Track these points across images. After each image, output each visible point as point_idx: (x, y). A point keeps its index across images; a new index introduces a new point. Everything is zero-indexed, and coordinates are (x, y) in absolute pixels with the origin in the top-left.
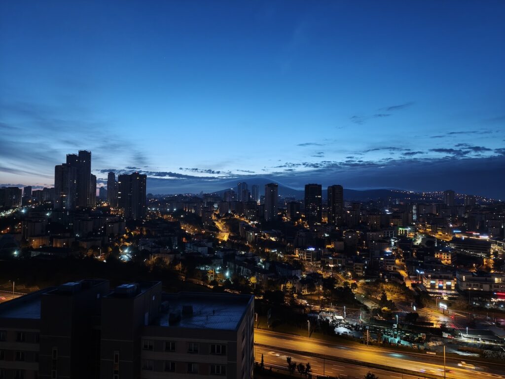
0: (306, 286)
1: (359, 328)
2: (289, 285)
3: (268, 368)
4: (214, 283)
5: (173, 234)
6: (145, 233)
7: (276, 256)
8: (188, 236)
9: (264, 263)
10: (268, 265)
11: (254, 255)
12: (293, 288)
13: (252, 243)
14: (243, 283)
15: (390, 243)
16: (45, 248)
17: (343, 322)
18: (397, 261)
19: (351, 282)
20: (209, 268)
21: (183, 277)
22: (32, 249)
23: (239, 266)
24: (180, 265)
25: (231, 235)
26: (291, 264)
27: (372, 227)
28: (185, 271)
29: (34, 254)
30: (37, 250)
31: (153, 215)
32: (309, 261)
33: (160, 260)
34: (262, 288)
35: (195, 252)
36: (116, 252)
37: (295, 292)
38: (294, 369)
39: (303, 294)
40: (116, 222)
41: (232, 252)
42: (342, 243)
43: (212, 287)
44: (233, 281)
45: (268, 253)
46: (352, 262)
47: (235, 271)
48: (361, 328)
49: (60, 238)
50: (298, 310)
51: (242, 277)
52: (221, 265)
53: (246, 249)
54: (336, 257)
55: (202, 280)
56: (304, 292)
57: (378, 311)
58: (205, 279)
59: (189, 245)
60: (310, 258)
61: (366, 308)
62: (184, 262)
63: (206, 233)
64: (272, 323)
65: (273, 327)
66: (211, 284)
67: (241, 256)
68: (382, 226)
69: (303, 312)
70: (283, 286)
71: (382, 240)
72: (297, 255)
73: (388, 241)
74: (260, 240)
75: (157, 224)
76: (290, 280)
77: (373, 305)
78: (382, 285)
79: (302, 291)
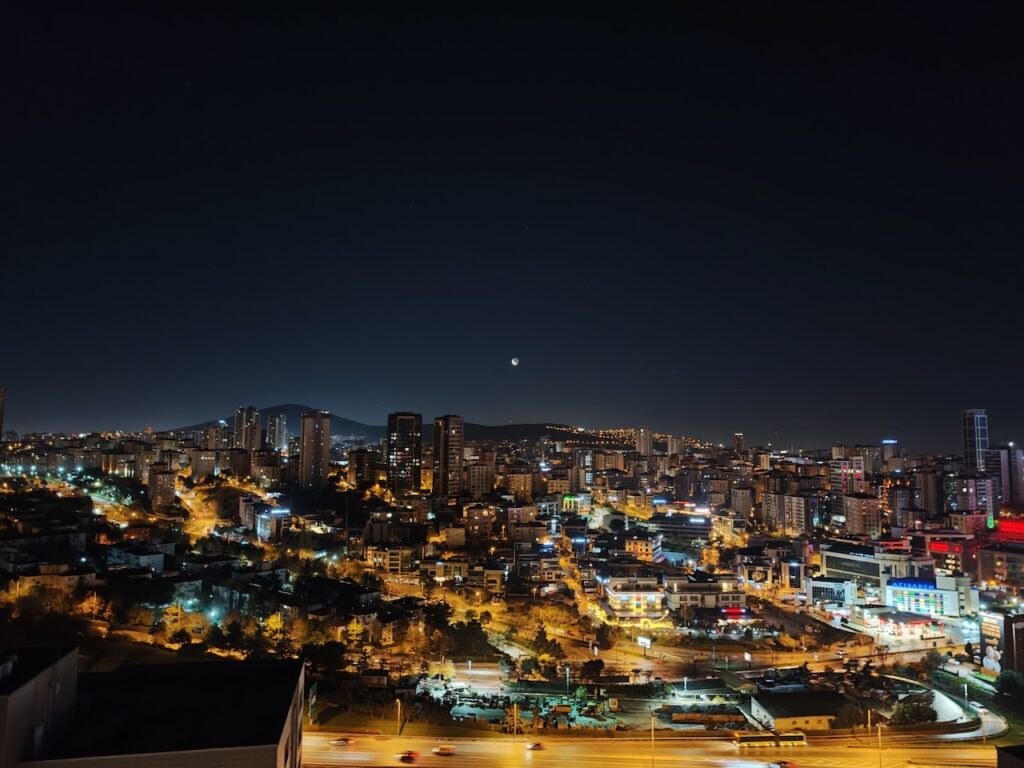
0: (391, 626)
1: (497, 703)
2: (355, 627)
4: (181, 636)
5: (74, 527)
7: (326, 566)
8: (113, 532)
11: (276, 566)
12: (365, 633)
13: (272, 540)
14: (250, 631)
15: (549, 527)
17: (466, 693)
18: (563, 562)
19: (480, 610)
21: (102, 629)
23: (241, 593)
24: (94, 600)
25: (222, 523)
26: (358, 581)
27: (516, 498)
28: (106, 614)
31: (17, 483)
32: (394, 571)
35: (133, 567)
37: (367, 640)
39: (384, 644)
41: (221, 563)
42: (461, 531)
43: (176, 647)
44: (229, 628)
45: (306, 560)
46: (480, 569)
47: (231, 605)
48: (501, 702)
50: (374, 680)
52: (197, 595)
53: (258, 554)
54: (449, 560)
55: (152, 633)
56: (385, 640)
57: (531, 664)
58: (157, 629)
59: (115, 552)
60: (397, 565)
61: (508, 661)
62: (104, 594)
63: (160, 521)
64: (319, 715)
65: (321, 723)
66: (172, 641)
67: (245, 570)
68: (534, 495)
69: (385, 682)
70: (341, 629)
71: (535, 521)
72: (370, 562)
73: (545, 523)
74: (288, 533)
75: (33, 505)
76: (358, 614)
77: (522, 653)
78: (536, 610)
79: (383, 637)
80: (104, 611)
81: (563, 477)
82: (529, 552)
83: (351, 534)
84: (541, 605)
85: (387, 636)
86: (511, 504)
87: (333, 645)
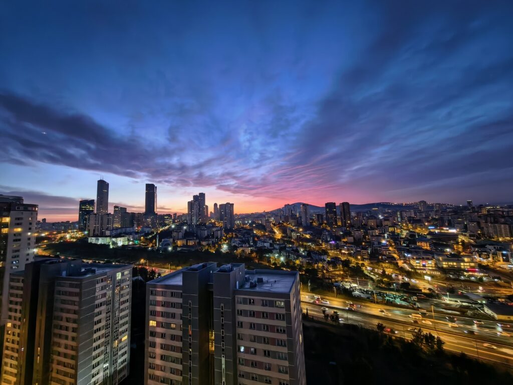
0: (331, 265)
2: (320, 265)
3: (311, 317)
4: (275, 264)
5: (250, 236)
6: (234, 236)
7: (311, 247)
8: (258, 237)
9: (304, 252)
10: (306, 252)
11: (297, 247)
12: (323, 267)
13: (296, 240)
14: (292, 264)
15: (384, 237)
16: (183, 246)
17: (357, 288)
18: (390, 248)
19: (361, 262)
20: (271, 256)
21: (257, 261)
22: (177, 246)
23: (289, 253)
24: (255, 254)
25: (283, 235)
26: (320, 251)
27: (371, 227)
28: (258, 257)
29: (179, 249)
30: (180, 247)
31: (238, 225)
32: (331, 250)
33: (243, 251)
34: (304, 267)
35: (263, 246)
36: (220, 246)
37: (324, 269)
38: (327, 318)
40: (219, 230)
41: (284, 245)
42: (352, 238)
43: (273, 266)
44: (286, 263)
45: (306, 245)
46: (359, 250)
47: (287, 257)
48: (370, 293)
49: (191, 240)
50: (327, 281)
51: (291, 260)
52: (278, 253)
53: (293, 243)
54: (349, 246)
55: (268, 262)
56: (330, 269)
57: (381, 281)
58: (269, 262)
59: (259, 242)
60: (332, 247)
61: (372, 279)
62: (257, 252)
63: (268, 234)
64: (311, 289)
65: (313, 291)
66: (273, 265)
67: (290, 247)
68: (377, 226)
69: (330, 282)
70: (316, 265)
71: (379, 235)
72: (324, 246)
73: (383, 235)
74: (300, 238)
75: (241, 231)
76: (321, 261)
78: (381, 264)
80: (257, 257)
81: (388, 220)
82: (377, 245)
83: (317, 238)
84: (383, 262)
86: (369, 230)
87: (314, 269)
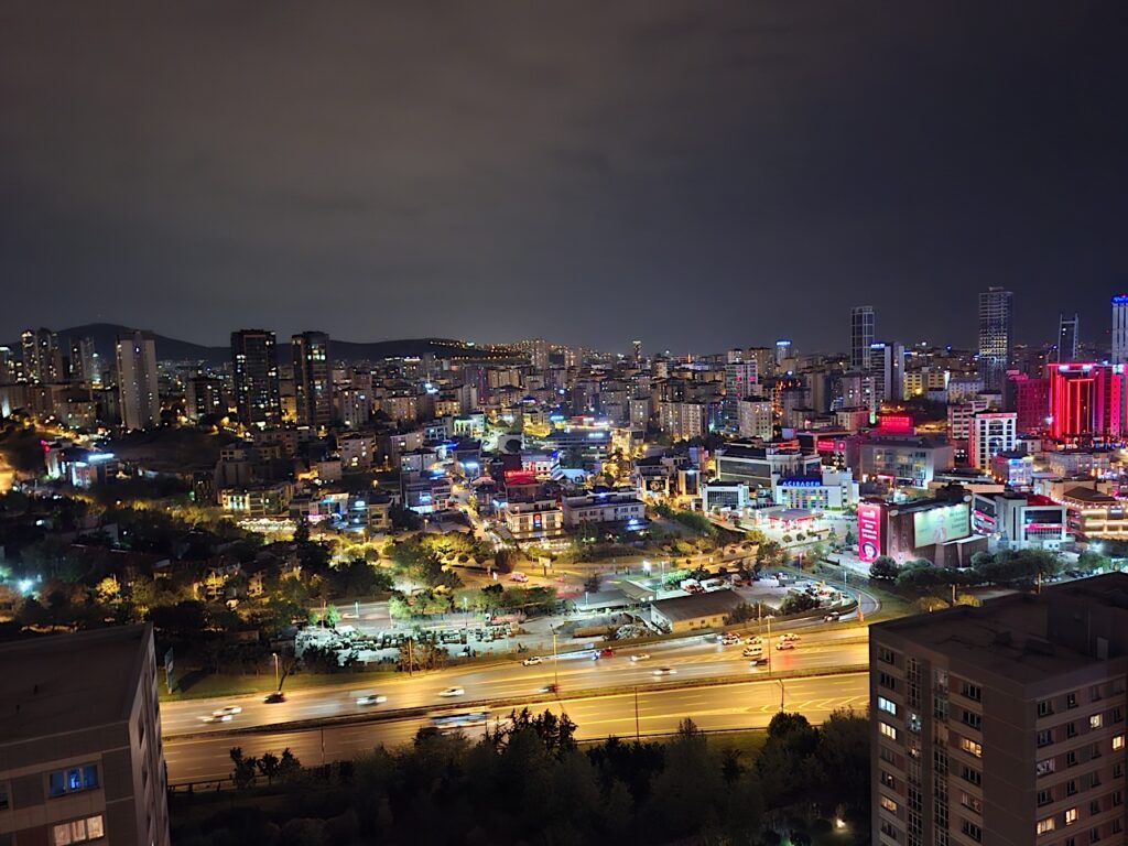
1: (390, 642)
2: (214, 582)
13: (93, 490)
14: (78, 600)
15: (439, 453)
17: (354, 636)
18: (456, 489)
19: (364, 547)
23: (59, 556)
26: (212, 530)
27: (399, 424)
32: (258, 516)
37: (231, 594)
38: (250, 772)
39: (253, 595)
44: (48, 600)
50: (244, 636)
56: (254, 591)
64: (179, 682)
65: (183, 691)
68: (420, 419)
69: (258, 638)
70: (197, 585)
71: (422, 447)
73: (434, 449)
74: (114, 481)
76: (217, 567)
77: (415, 588)
79: (251, 588)
81: (452, 398)
82: (416, 482)
84: (434, 536)
85: (256, 587)
86: (395, 432)
